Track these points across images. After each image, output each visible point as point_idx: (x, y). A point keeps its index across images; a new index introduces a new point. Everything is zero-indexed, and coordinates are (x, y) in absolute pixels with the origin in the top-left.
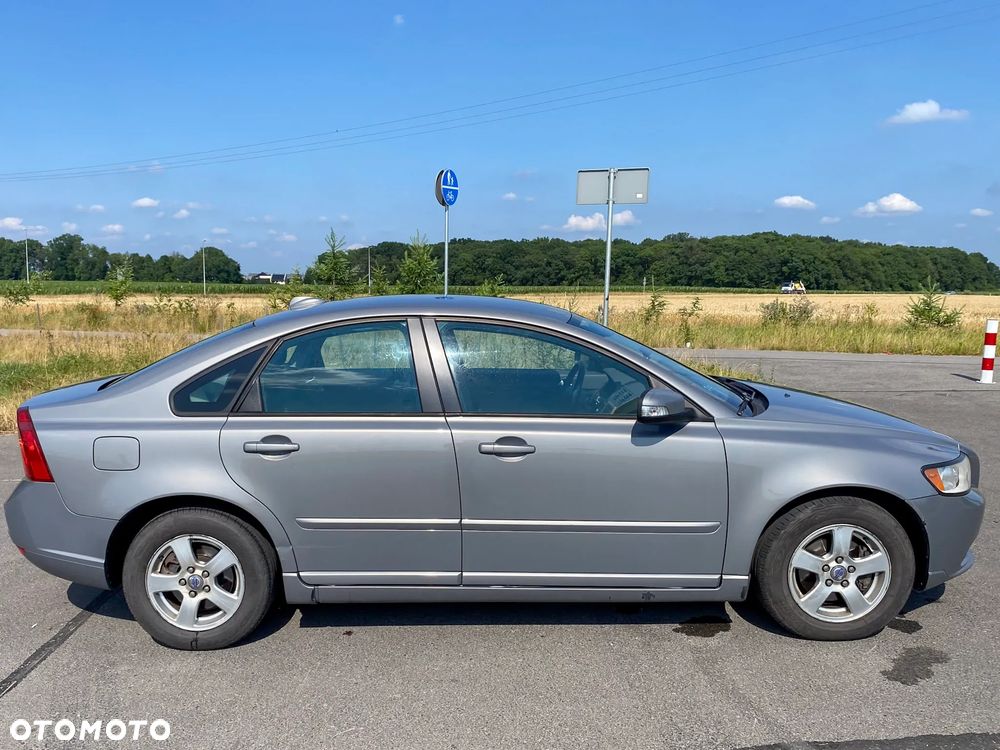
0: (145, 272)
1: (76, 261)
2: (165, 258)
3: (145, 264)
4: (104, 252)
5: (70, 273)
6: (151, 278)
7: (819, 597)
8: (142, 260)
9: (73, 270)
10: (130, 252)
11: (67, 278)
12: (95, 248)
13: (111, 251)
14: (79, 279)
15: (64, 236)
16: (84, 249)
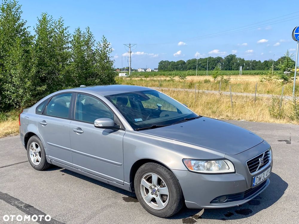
0: (258, 67)
1: (233, 64)
2: (266, 61)
3: (258, 64)
4: (243, 60)
5: (231, 68)
6: (260, 69)
7: (149, 197)
8: (257, 62)
9: (232, 66)
10: (253, 60)
11: (230, 70)
12: (240, 59)
13: (246, 60)
14: (234, 70)
15: (230, 55)
16: (236, 59)
